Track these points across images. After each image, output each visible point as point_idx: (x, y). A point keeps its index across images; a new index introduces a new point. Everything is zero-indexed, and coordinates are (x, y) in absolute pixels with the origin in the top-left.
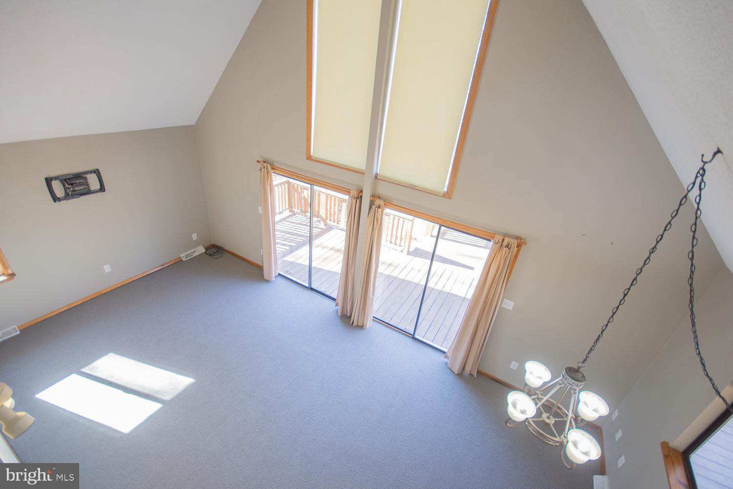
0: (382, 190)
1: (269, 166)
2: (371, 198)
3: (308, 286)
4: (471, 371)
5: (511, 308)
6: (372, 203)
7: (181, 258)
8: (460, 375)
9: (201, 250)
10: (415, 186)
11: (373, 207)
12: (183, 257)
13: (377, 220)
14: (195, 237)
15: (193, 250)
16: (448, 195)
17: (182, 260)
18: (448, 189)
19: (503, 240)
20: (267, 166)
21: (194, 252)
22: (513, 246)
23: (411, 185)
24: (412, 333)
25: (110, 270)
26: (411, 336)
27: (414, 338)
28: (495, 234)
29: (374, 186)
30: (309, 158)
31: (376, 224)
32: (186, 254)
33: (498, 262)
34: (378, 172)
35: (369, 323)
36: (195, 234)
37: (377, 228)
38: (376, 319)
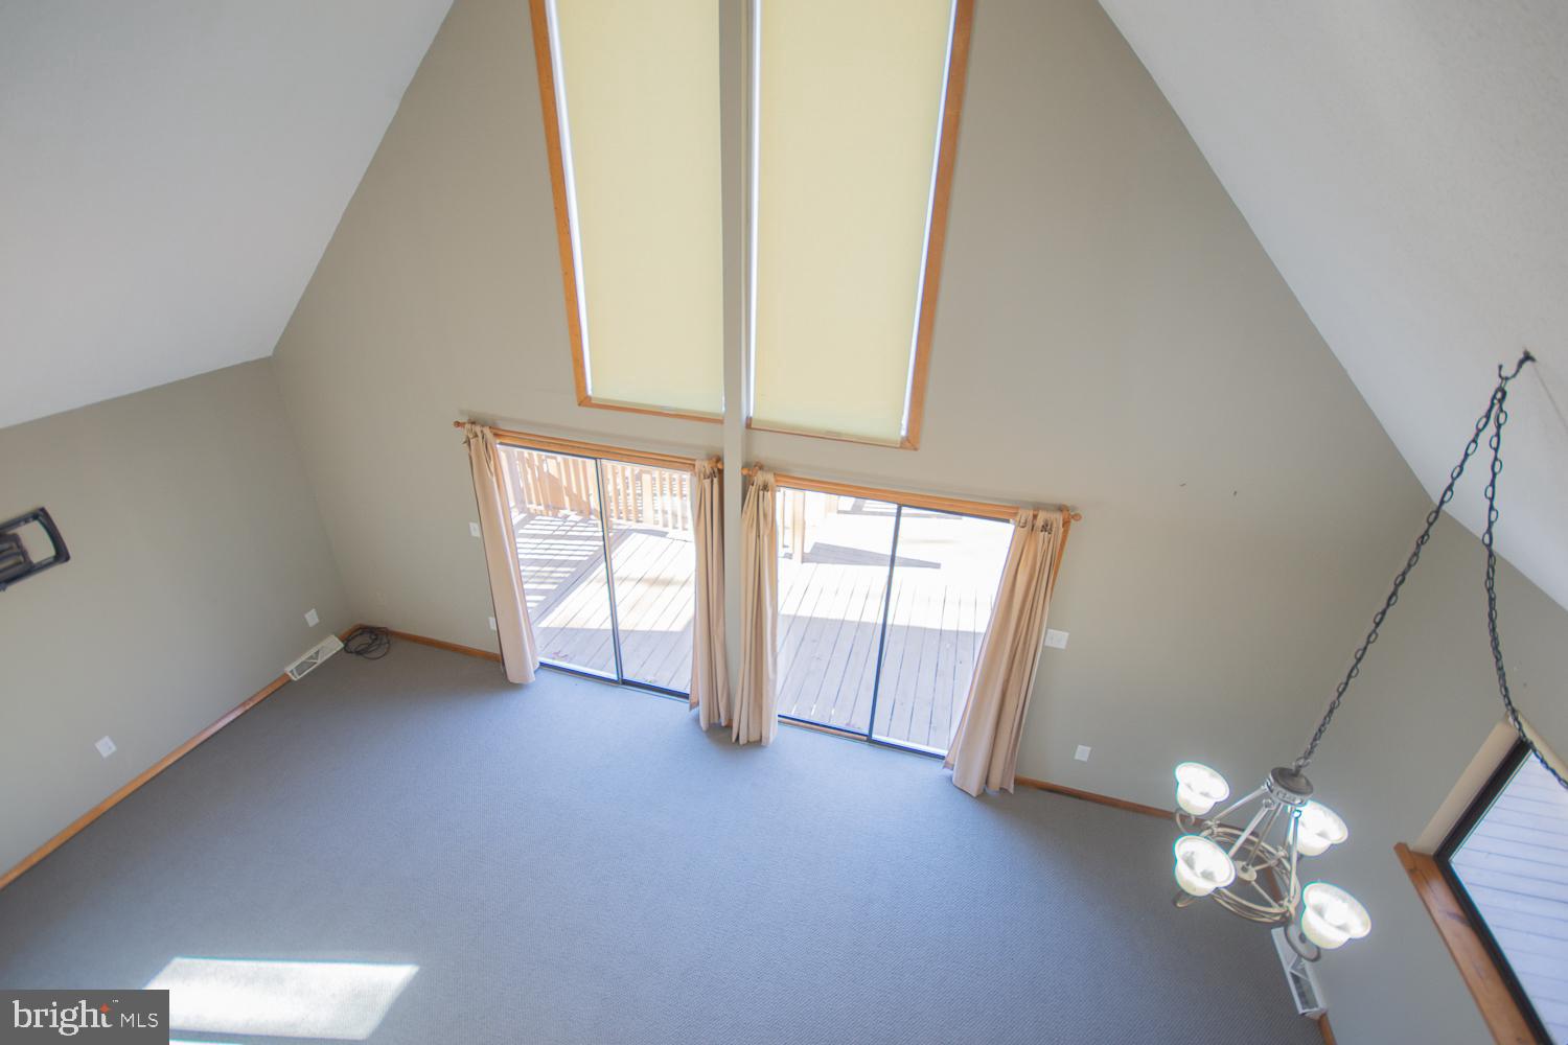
0: (765, 449)
1: (487, 431)
2: (745, 472)
3: (616, 679)
4: (1002, 783)
5: (1062, 645)
6: (747, 482)
7: (286, 675)
8: (982, 796)
9: (333, 645)
10: (839, 434)
11: (752, 490)
12: (291, 672)
13: (765, 516)
14: (312, 618)
15: (312, 652)
16: (910, 442)
17: (290, 681)
18: (908, 431)
19: (1035, 517)
20: (482, 431)
21: (317, 653)
22: (1055, 525)
23: (828, 432)
24: (866, 732)
25: (114, 749)
26: (865, 738)
27: (870, 740)
28: (1017, 508)
29: (748, 445)
30: (585, 401)
31: (763, 525)
32: (297, 663)
33: (1030, 563)
34: (751, 415)
35: (774, 732)
36: (313, 611)
37: (767, 532)
38: (786, 720)
